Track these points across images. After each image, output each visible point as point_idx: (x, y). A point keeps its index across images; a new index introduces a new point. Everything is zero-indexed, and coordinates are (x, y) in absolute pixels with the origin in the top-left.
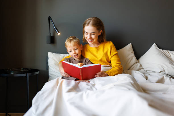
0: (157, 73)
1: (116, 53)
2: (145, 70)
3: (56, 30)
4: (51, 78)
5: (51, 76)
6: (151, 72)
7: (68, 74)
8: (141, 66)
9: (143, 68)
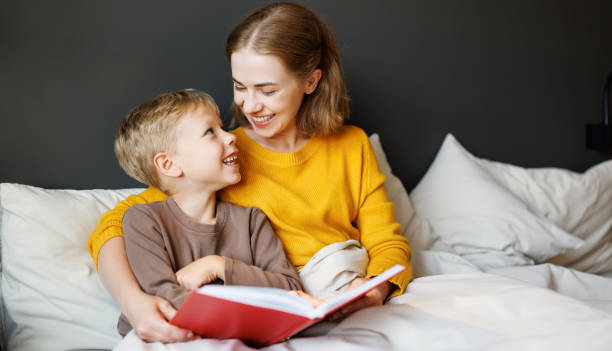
0: (494, 252)
2: (447, 245)
5: (25, 327)
6: (471, 250)
8: (432, 230)
9: (438, 239)
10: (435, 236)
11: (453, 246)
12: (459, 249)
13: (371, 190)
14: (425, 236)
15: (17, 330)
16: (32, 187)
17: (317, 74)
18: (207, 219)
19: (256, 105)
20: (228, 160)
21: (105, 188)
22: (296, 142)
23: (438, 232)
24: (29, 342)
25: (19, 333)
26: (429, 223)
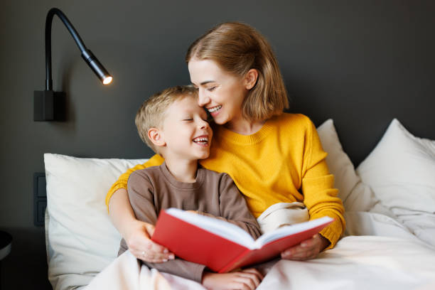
0: (427, 214)
1: (323, 155)
2: (385, 207)
3: (93, 63)
4: (61, 261)
5: (59, 254)
6: (407, 212)
7: (166, 251)
8: (373, 194)
9: (379, 202)
10: (375, 200)
11: (391, 208)
12: (396, 211)
13: (311, 165)
14: (367, 199)
15: (54, 255)
16: (67, 157)
17: (253, 73)
18: (189, 179)
19: (205, 99)
20: (198, 140)
21: (120, 158)
22: (251, 126)
23: (379, 197)
24: (62, 264)
25: (55, 257)
26: (371, 189)
